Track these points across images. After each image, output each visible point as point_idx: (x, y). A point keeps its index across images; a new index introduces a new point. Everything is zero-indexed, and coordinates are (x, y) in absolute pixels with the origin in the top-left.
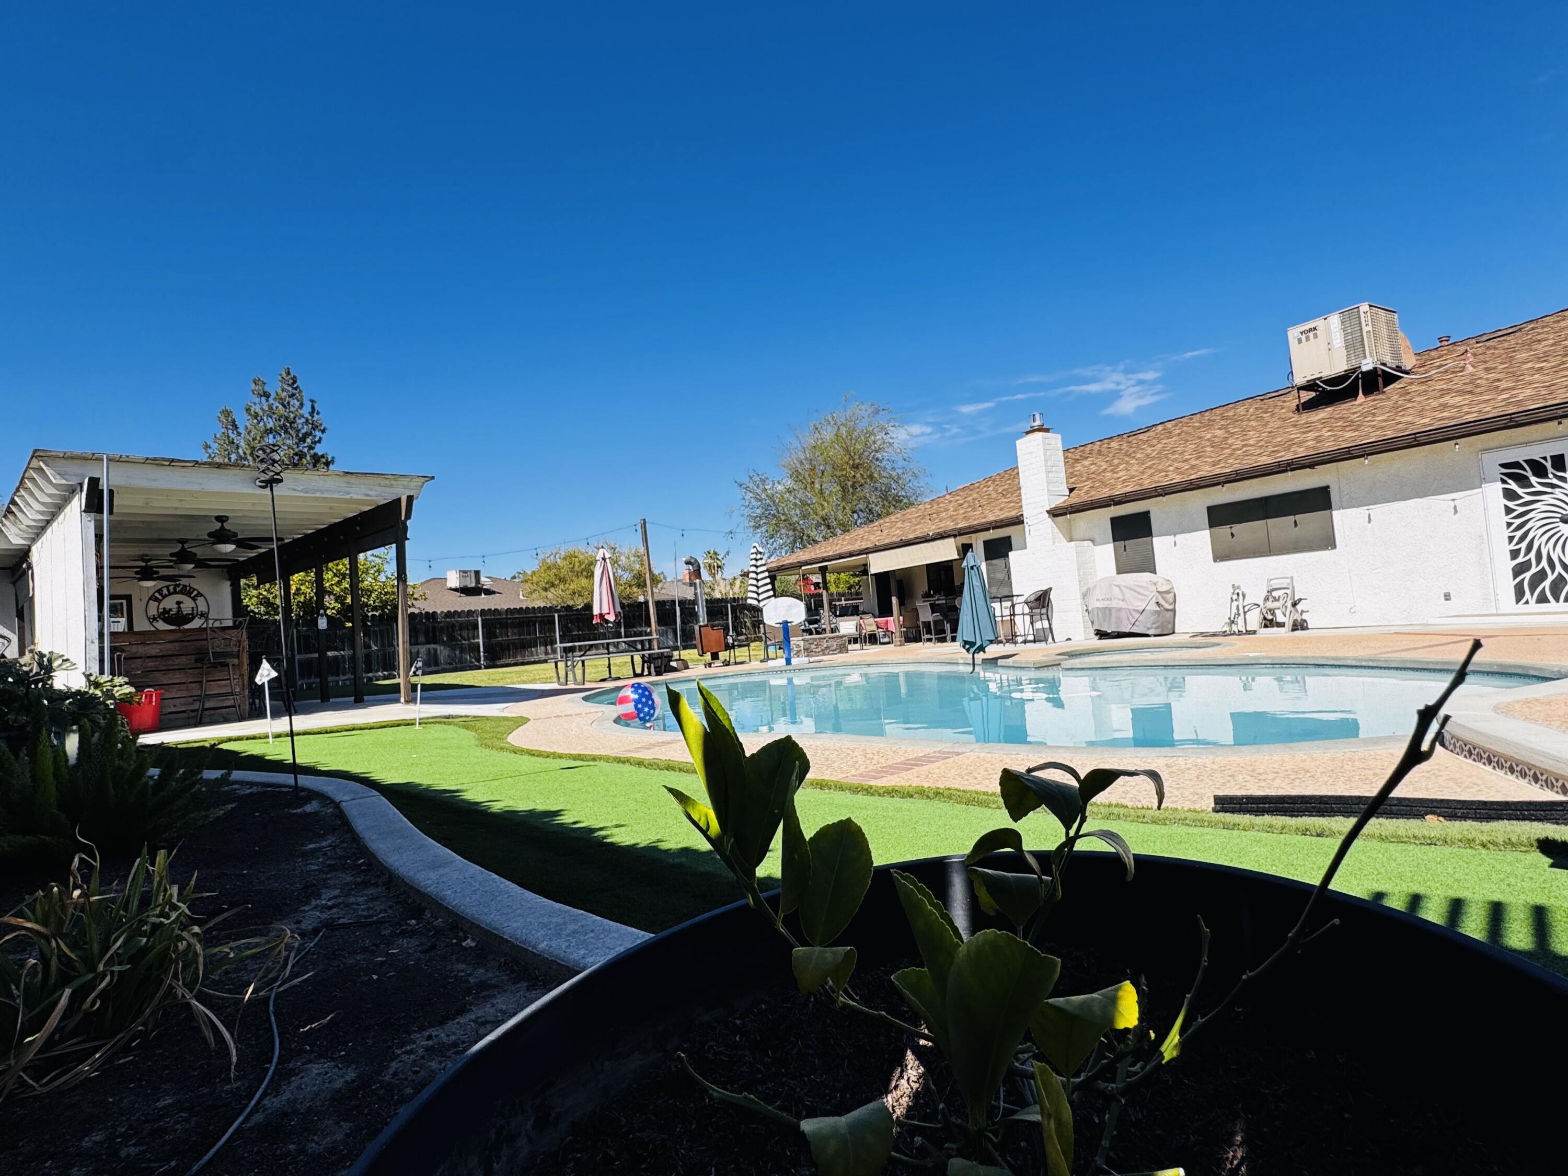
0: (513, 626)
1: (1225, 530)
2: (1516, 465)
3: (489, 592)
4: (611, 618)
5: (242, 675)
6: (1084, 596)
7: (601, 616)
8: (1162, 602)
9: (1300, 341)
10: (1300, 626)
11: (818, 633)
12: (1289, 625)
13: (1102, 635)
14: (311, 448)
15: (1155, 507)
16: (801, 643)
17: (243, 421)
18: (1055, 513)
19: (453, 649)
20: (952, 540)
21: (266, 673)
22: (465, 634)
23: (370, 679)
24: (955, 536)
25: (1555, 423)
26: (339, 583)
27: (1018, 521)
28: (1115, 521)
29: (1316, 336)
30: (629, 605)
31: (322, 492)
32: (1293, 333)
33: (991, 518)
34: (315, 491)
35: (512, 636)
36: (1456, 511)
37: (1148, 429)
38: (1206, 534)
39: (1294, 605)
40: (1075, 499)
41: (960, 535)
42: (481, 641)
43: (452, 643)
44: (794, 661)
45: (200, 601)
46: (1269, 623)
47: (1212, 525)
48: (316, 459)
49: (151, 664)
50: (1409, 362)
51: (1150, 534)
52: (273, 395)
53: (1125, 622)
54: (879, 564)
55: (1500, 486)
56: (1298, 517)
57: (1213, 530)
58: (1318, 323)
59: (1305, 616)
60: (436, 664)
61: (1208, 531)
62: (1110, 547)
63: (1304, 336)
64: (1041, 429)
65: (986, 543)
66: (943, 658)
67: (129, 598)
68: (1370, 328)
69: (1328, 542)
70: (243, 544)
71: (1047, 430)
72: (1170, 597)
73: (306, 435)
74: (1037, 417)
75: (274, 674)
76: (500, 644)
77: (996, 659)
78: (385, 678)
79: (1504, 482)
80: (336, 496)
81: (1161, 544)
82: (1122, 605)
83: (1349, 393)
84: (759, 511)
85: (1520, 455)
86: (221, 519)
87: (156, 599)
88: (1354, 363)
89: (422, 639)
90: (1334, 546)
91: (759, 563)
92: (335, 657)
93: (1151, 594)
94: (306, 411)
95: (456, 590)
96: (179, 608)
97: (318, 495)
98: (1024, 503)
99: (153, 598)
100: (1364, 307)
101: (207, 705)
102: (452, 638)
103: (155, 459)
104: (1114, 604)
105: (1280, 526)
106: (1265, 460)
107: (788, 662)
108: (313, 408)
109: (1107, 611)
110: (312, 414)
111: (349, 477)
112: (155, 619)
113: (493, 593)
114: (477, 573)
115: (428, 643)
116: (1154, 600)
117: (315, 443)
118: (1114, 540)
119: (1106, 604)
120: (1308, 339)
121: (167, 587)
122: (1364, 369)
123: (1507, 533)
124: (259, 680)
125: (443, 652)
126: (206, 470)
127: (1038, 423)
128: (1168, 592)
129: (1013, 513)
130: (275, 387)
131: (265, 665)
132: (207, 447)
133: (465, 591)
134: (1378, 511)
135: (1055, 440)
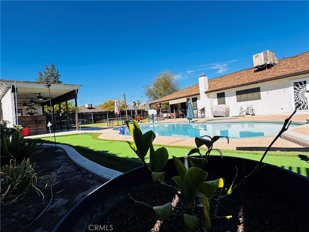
0: (99, 115)
1: (239, 96)
2: (297, 83)
3: (94, 109)
4: (118, 113)
5: (45, 125)
6: (211, 109)
7: (116, 113)
8: (227, 110)
9: (255, 58)
10: (253, 115)
11: (159, 116)
12: (251, 115)
13: (215, 116)
14: (57, 80)
15: (226, 91)
16: (156, 118)
17: (44, 74)
18: (206, 93)
19: (87, 120)
20: (186, 98)
21: (49, 124)
22: (89, 117)
23: (71, 126)
24: (186, 97)
25: (305, 74)
26: (64, 107)
27: (199, 94)
28: (218, 94)
29: (258, 57)
30: (122, 111)
31: (59, 88)
32: (254, 56)
33: (193, 94)
34: (58, 88)
35: (99, 117)
36: (284, 92)
37: (225, 76)
38: (236, 97)
39: (252, 111)
40: (210, 90)
41: (187, 97)
42: (92, 118)
43: (87, 119)
44: (154, 122)
45: (36, 110)
46: (247, 114)
47: (237, 95)
48: (59, 82)
49: (26, 123)
50: (276, 62)
51: (224, 97)
52: (49, 69)
53: (219, 114)
54: (171, 103)
55: (293, 87)
56: (254, 93)
57: (237, 96)
58: (259, 54)
59: (254, 113)
60: (84, 123)
61: (236, 96)
62: (217, 99)
63: (256, 57)
64: (203, 76)
65: (192, 98)
66: (184, 121)
67: (21, 110)
68: (269, 55)
69: (259, 98)
70: (44, 99)
71: (205, 76)
72: (228, 109)
73: (56, 77)
74: (203, 73)
75: (51, 125)
76: (96, 119)
77: (194, 121)
78: (73, 126)
79: (294, 86)
80: (63, 89)
81: (227, 99)
82: (219, 111)
83: (265, 69)
84: (147, 92)
85: (297, 81)
86: (39, 94)
87: (27, 110)
88: (266, 63)
89: (81, 118)
90: (260, 99)
91: (147, 103)
92: (63, 122)
93: (225, 109)
94: (56, 72)
95: (87, 108)
96: (32, 112)
97: (59, 89)
98: (200, 90)
99: (26, 110)
100: (268, 51)
101: (38, 131)
102: (87, 118)
103: (25, 82)
104: (217, 110)
105: (250, 95)
106: (248, 82)
107: (153, 122)
108: (58, 71)
109: (216, 112)
110: (57, 73)
111: (65, 85)
112: (27, 114)
113: (95, 109)
114: (91, 105)
115: (82, 119)
116: (225, 110)
117: (58, 79)
118: (218, 98)
119: (216, 110)
120: (257, 58)
121: (29, 108)
122: (268, 64)
123: (294, 96)
124: (48, 126)
125: (85, 120)
126: (36, 84)
127: (203, 74)
128: (228, 108)
129: (198, 93)
130: (50, 67)
131: (49, 123)
132: (36, 79)
133: (89, 108)
134: (269, 92)
135: (206, 78)
